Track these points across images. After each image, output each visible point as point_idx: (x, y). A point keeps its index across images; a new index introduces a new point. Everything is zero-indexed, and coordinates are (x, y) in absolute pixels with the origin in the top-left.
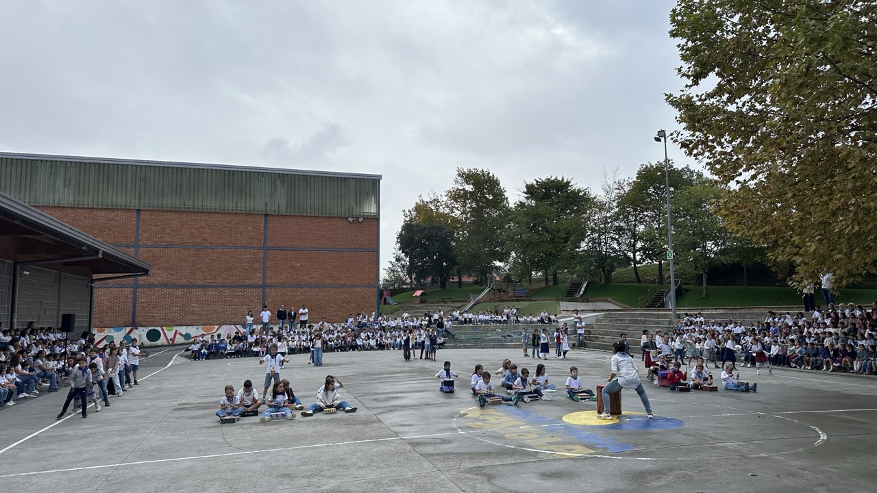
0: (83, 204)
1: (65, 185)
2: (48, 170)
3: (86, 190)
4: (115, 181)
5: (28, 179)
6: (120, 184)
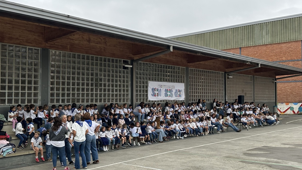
0: (275, 42)
1: (267, 34)
2: (259, 28)
3: (276, 34)
4: (289, 27)
5: (251, 34)
6: (292, 28)
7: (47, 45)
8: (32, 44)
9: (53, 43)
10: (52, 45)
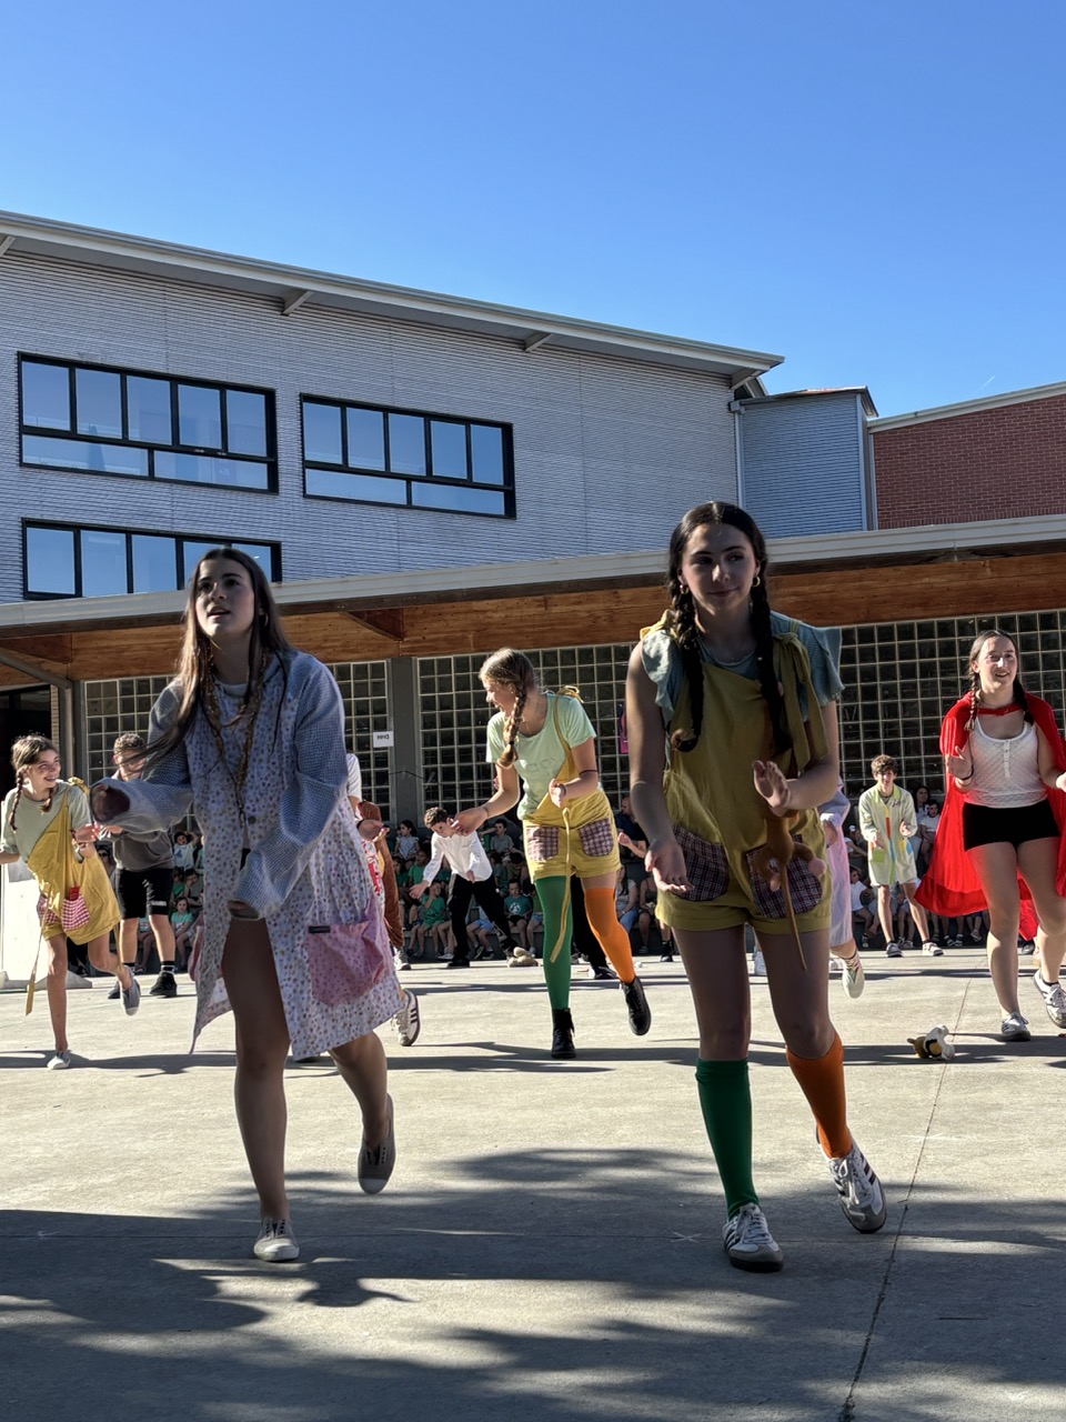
7: (401, 646)
8: (358, 652)
9: (421, 638)
10: (415, 645)
